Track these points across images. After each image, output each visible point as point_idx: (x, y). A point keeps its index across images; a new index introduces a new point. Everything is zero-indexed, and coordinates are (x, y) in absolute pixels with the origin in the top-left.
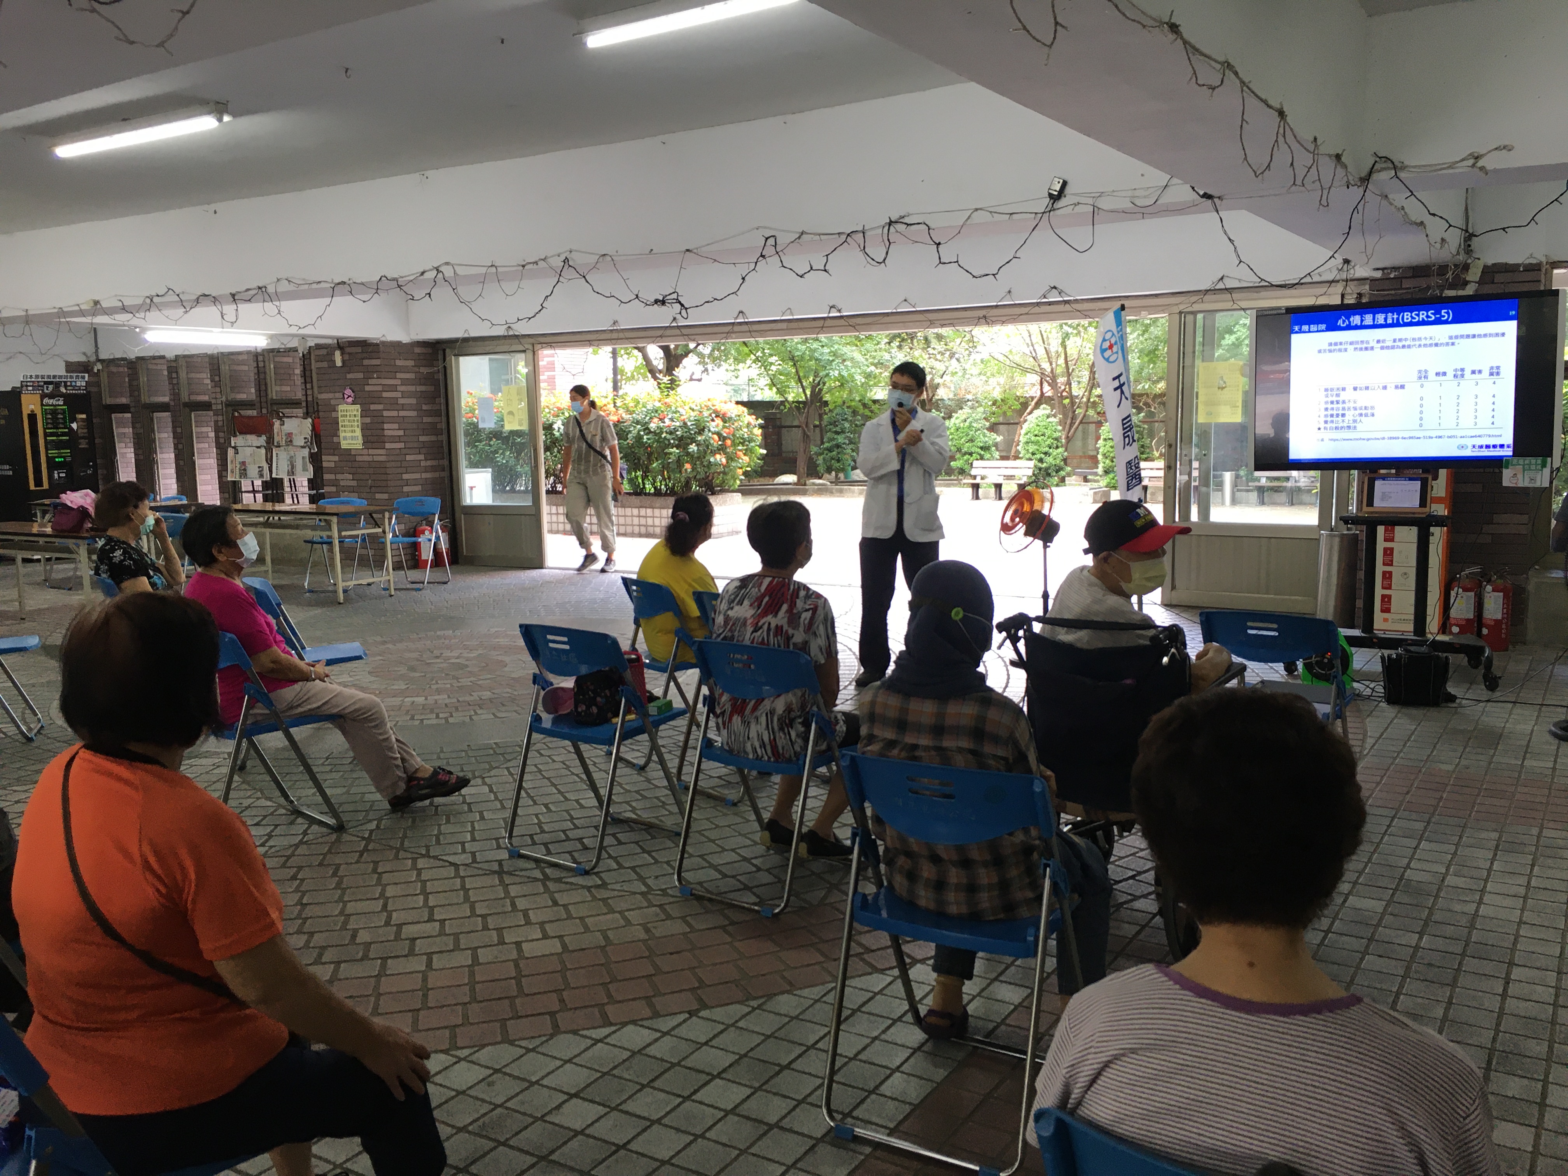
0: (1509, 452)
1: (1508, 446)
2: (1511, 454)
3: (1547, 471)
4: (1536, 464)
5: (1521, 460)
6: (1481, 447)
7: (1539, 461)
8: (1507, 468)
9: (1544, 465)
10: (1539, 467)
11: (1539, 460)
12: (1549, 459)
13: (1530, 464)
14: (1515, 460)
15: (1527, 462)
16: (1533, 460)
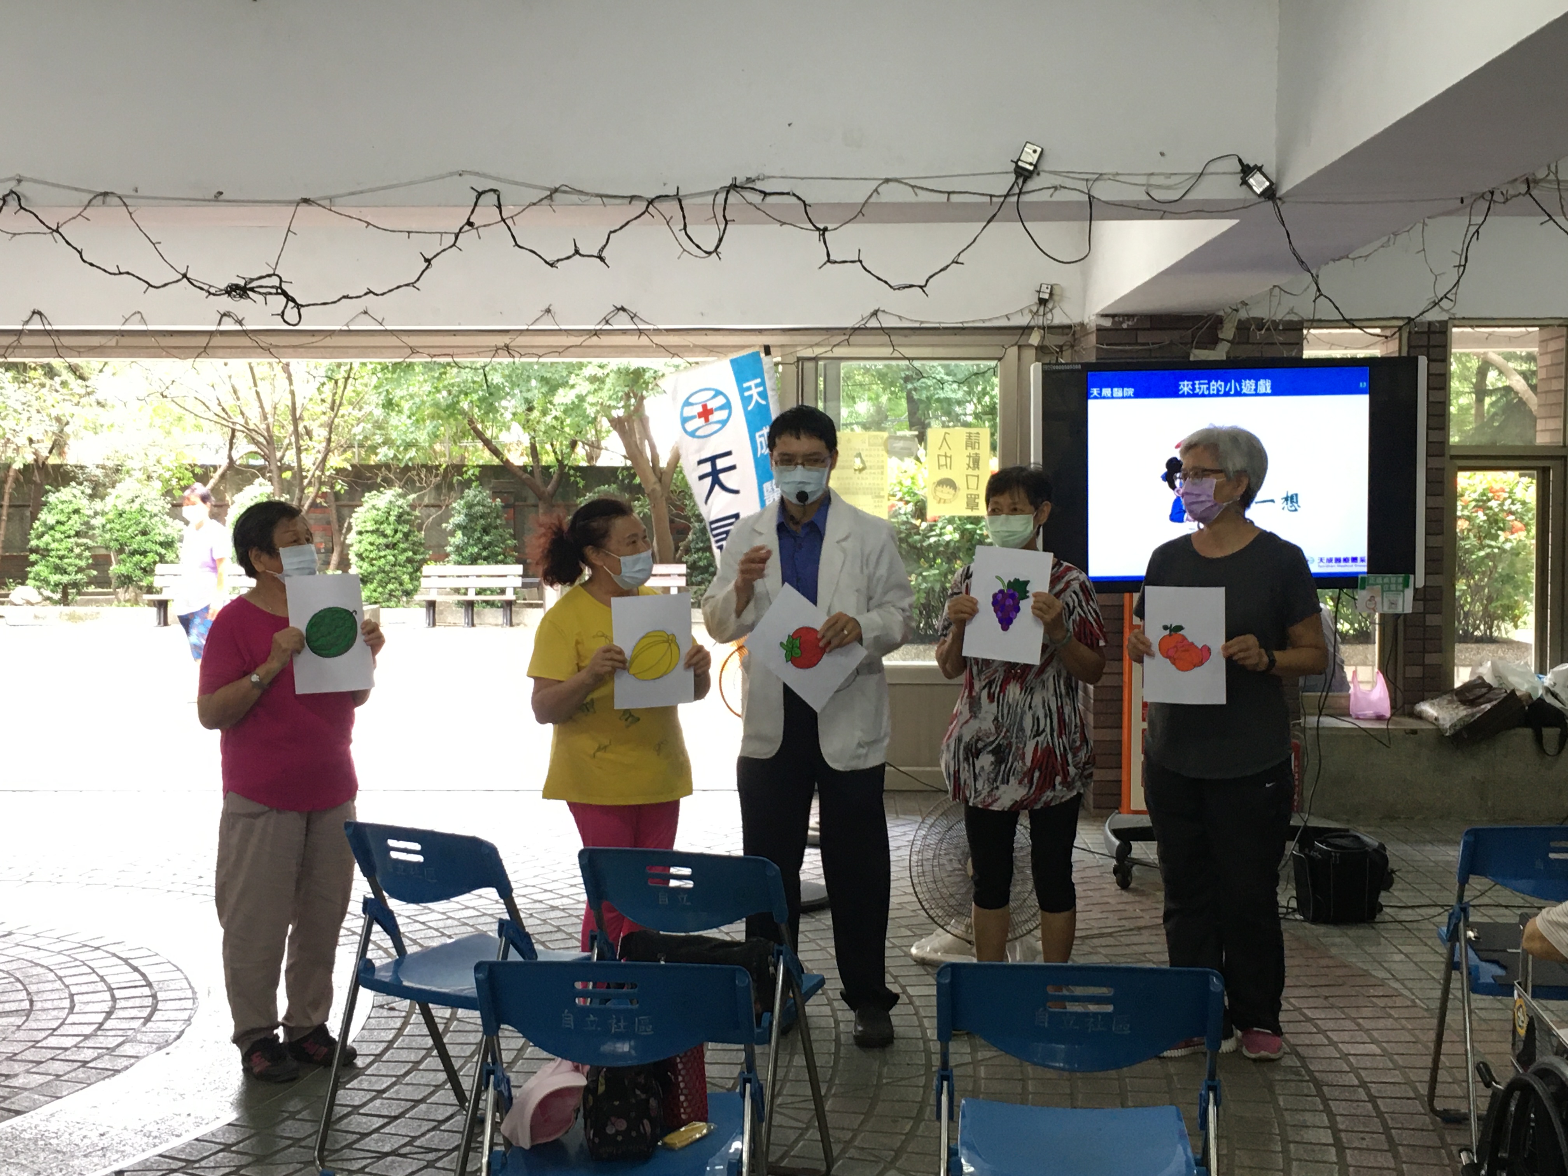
0: (1362, 568)
1: (1362, 560)
2: (1365, 569)
3: (1409, 593)
4: (1397, 583)
5: (1379, 578)
6: (1330, 560)
7: (1401, 580)
8: (1363, 588)
9: (1406, 585)
10: (1400, 587)
11: (1400, 578)
12: (1412, 577)
13: (1390, 584)
14: (1372, 577)
15: (1386, 580)
16: (1393, 578)
